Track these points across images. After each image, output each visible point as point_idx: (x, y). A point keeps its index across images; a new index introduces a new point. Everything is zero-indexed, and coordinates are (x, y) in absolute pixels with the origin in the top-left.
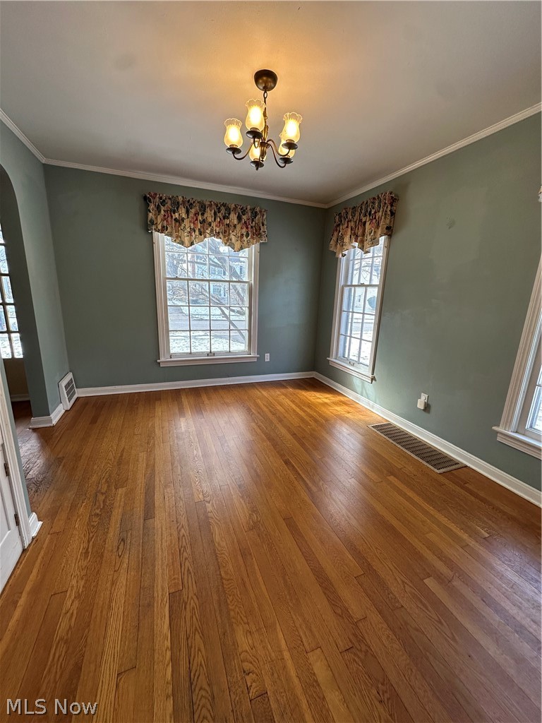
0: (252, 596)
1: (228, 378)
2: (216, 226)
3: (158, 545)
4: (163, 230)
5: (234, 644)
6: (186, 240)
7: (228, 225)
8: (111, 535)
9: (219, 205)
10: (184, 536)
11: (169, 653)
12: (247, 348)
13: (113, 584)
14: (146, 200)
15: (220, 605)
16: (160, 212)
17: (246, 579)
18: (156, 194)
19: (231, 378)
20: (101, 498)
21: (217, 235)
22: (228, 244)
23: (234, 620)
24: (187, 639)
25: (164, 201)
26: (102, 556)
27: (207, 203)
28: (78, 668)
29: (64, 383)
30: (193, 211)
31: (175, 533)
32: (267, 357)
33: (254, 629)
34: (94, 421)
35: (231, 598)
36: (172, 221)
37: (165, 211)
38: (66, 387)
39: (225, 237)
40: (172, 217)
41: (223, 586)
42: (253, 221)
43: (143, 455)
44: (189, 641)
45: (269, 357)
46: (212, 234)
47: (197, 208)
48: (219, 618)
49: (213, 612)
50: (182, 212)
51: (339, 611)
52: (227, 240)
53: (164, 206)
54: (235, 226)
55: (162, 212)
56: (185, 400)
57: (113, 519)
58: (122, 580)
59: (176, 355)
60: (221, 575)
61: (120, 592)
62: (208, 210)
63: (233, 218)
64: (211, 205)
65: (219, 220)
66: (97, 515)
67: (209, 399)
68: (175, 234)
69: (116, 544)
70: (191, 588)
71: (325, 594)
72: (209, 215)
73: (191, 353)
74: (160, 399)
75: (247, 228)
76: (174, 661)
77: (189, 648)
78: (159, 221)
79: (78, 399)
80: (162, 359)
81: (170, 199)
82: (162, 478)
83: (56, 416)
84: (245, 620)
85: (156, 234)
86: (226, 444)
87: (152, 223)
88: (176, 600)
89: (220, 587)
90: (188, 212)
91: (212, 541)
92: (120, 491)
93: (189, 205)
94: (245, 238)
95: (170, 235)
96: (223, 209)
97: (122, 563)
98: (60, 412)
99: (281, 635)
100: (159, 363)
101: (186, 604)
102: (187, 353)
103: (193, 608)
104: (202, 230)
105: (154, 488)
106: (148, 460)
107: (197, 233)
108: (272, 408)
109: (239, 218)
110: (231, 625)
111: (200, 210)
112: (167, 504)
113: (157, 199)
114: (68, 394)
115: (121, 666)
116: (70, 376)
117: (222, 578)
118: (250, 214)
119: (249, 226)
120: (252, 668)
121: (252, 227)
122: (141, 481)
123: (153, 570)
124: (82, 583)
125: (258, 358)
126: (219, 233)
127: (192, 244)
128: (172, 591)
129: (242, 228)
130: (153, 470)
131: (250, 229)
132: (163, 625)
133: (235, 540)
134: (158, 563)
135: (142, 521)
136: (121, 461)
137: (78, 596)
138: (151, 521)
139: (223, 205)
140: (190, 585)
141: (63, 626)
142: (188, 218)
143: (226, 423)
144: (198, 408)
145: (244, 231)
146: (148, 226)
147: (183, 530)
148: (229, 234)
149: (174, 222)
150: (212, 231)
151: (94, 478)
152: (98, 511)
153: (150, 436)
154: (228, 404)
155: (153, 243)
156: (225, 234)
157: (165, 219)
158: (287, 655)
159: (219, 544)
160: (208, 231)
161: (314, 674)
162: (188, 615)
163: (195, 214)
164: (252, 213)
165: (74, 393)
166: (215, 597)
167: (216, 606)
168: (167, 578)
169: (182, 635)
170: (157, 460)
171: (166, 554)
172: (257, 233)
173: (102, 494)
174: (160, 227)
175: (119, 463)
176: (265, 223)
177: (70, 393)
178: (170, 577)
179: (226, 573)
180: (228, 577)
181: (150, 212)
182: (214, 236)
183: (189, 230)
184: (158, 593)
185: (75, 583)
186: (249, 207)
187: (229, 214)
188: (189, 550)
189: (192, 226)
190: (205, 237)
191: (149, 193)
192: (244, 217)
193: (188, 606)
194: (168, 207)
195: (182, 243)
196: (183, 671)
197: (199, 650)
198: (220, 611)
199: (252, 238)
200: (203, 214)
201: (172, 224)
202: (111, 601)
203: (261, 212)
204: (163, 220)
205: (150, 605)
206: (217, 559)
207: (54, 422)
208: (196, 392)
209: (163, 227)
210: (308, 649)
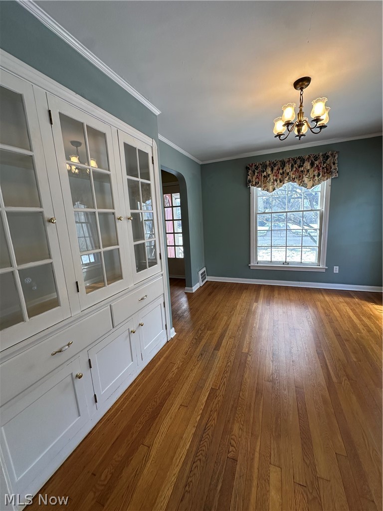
0: (252, 415)
1: (298, 282)
2: (293, 174)
3: (215, 364)
4: (256, 184)
5: (231, 429)
6: (271, 188)
7: (302, 171)
8: (198, 350)
9: (296, 159)
10: (229, 366)
11: (201, 411)
12: (317, 260)
13: (191, 370)
14: (247, 169)
15: (232, 408)
16: (254, 174)
17: (252, 404)
18: (253, 164)
19: (301, 283)
20: (200, 332)
21: (293, 180)
22: (301, 185)
23: (236, 419)
24: (211, 411)
25: (257, 167)
26: (191, 357)
27: (286, 161)
28: (169, 393)
29: (200, 272)
30: (276, 168)
31: (225, 363)
32: (336, 269)
33: (245, 430)
34: (210, 294)
35: (240, 408)
36: (261, 178)
37: (257, 173)
38: (202, 274)
39: (299, 180)
40: (262, 175)
41: (238, 401)
42: (324, 163)
43: (226, 318)
44: (212, 413)
45: (338, 270)
46: (289, 180)
47: (279, 165)
48: (229, 413)
49: (227, 408)
50: (269, 171)
51: (308, 462)
52: (301, 182)
53: (257, 170)
54: (308, 171)
55: (256, 174)
56: (262, 292)
57: (201, 344)
58: (195, 371)
59: (261, 262)
60: (239, 394)
61: (193, 375)
62: (287, 165)
63: (307, 165)
64: (289, 161)
65: (295, 169)
66: (196, 339)
67: (279, 294)
68: (263, 185)
69: (198, 355)
70: (222, 391)
71: (302, 445)
72: (287, 168)
73: (271, 262)
74: (247, 289)
75: (319, 170)
76: (202, 416)
77: (210, 415)
78: (254, 179)
79: (207, 281)
80: (252, 264)
81: (261, 164)
82: (230, 333)
83: (195, 288)
84: (242, 423)
85: (252, 188)
86: (277, 326)
87: (250, 181)
88: (213, 392)
89: (236, 400)
90: (272, 170)
91: (243, 376)
92: (209, 332)
93: (273, 165)
94: (316, 178)
95: (260, 186)
96: (298, 162)
97: (197, 364)
98: (197, 286)
99: (258, 444)
100: (250, 266)
101: (217, 397)
102: (268, 261)
103: (219, 401)
104: (282, 179)
105: (224, 336)
106: (227, 321)
107: (278, 181)
108: (328, 310)
109: (312, 164)
110: (234, 420)
111: (281, 166)
112: (227, 347)
113: (253, 167)
114: (202, 278)
115: (183, 402)
116: (204, 269)
117: (239, 396)
118: (321, 159)
119: (321, 168)
120: (235, 445)
121: (323, 168)
122: (220, 330)
123: (209, 374)
124: (181, 364)
125: (326, 269)
126: (294, 178)
127: (274, 189)
128: (213, 387)
129: (314, 171)
130: (228, 327)
131: (321, 171)
132: (204, 399)
133: (256, 382)
134: (212, 372)
135: (213, 350)
136: (214, 318)
137: (178, 368)
138: (217, 351)
139: (298, 158)
140: (222, 390)
141: (170, 375)
142: (272, 173)
143: (284, 313)
144: (269, 299)
145: (316, 173)
146: (247, 184)
147: (230, 363)
148: (303, 177)
149: (263, 177)
150: (289, 178)
151: (200, 322)
152: (196, 337)
153: (234, 308)
154: (291, 300)
155: (250, 193)
156: (299, 178)
157: (257, 177)
158: (257, 455)
159: (246, 379)
160: (287, 179)
161: (269, 476)
162: (216, 402)
163: (278, 170)
164: (324, 157)
165: (205, 278)
166: (232, 403)
167: (230, 407)
168: (213, 380)
169: (209, 409)
170: (232, 322)
171: (217, 370)
172: (328, 172)
173: (201, 330)
174: (254, 183)
175: (213, 318)
176: (336, 162)
177: (203, 278)
178: (215, 381)
179: (243, 395)
180: (243, 398)
181: (249, 175)
182: (291, 181)
183: (272, 181)
184: (207, 385)
185: (179, 363)
186: (321, 154)
187: (303, 163)
188: (228, 374)
189: (275, 178)
190: (284, 183)
191: (249, 165)
192: (317, 163)
193: (217, 398)
194: (260, 170)
195: (268, 190)
196: (204, 422)
197: (214, 419)
198: (231, 410)
199: (323, 176)
200: (283, 169)
201: (261, 180)
202: (188, 376)
203: (332, 154)
204: (256, 179)
205: (202, 388)
206: (241, 386)
207: (194, 291)
208: (272, 288)
209: (256, 183)
210: (272, 462)
